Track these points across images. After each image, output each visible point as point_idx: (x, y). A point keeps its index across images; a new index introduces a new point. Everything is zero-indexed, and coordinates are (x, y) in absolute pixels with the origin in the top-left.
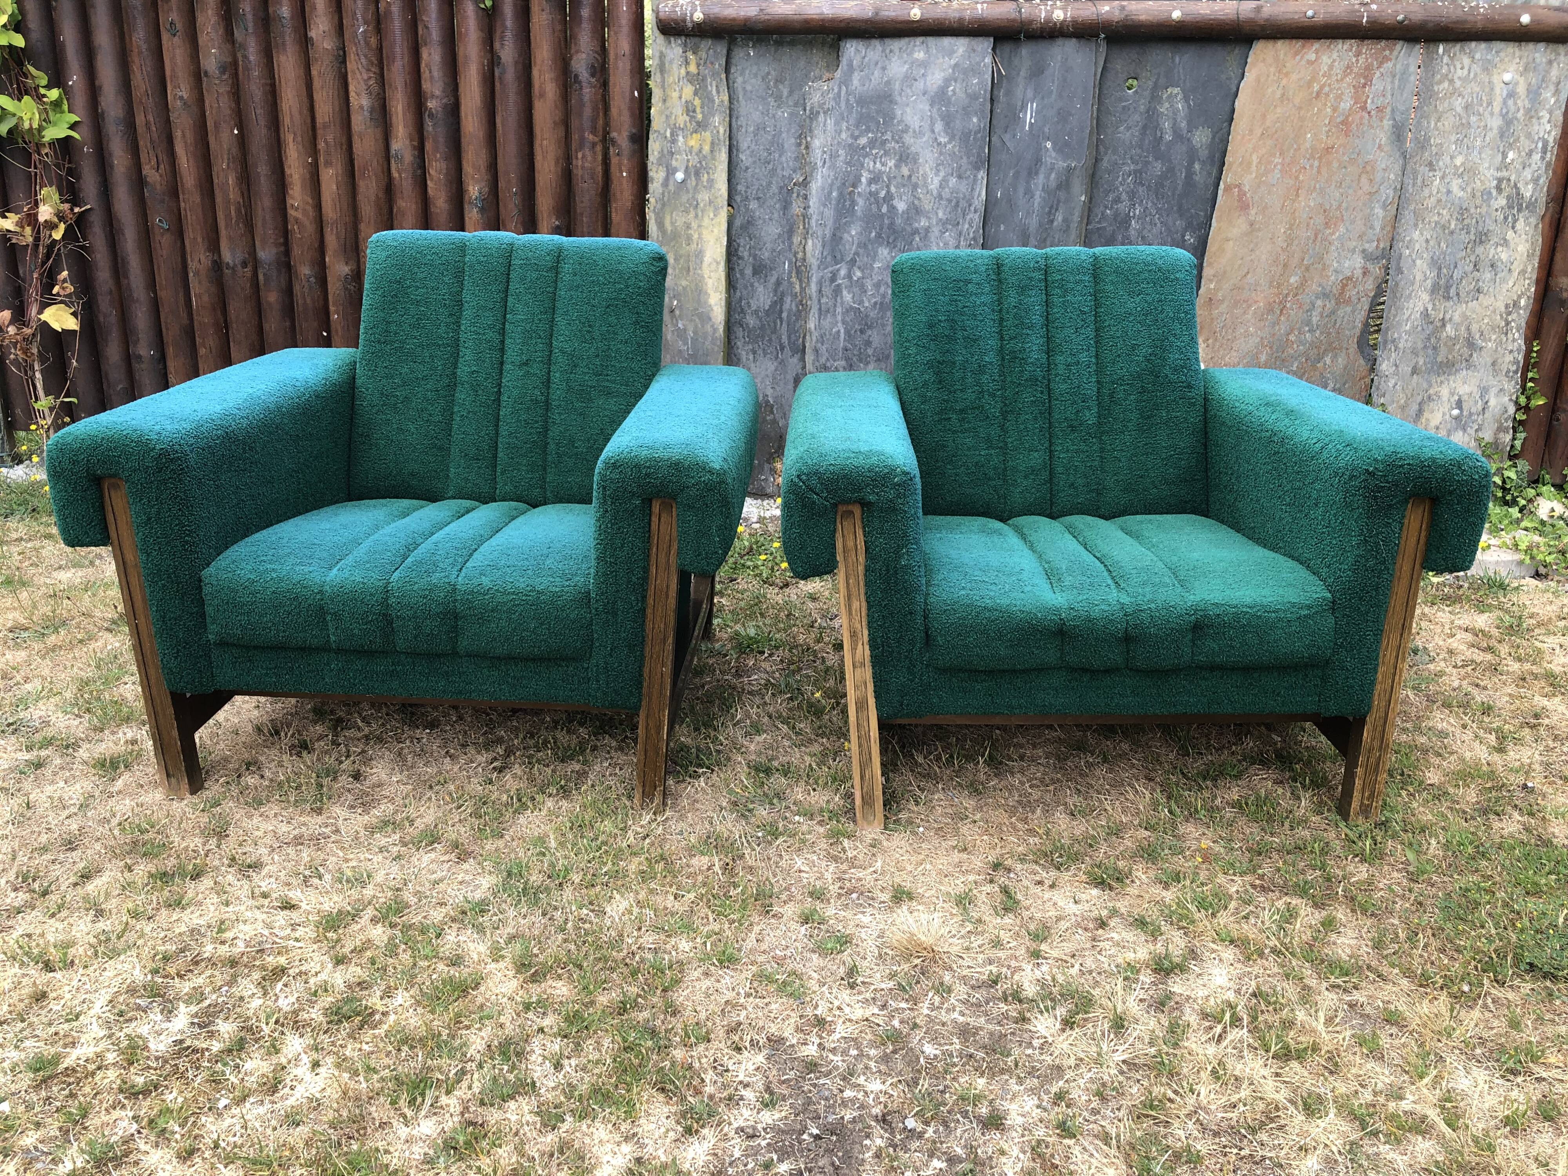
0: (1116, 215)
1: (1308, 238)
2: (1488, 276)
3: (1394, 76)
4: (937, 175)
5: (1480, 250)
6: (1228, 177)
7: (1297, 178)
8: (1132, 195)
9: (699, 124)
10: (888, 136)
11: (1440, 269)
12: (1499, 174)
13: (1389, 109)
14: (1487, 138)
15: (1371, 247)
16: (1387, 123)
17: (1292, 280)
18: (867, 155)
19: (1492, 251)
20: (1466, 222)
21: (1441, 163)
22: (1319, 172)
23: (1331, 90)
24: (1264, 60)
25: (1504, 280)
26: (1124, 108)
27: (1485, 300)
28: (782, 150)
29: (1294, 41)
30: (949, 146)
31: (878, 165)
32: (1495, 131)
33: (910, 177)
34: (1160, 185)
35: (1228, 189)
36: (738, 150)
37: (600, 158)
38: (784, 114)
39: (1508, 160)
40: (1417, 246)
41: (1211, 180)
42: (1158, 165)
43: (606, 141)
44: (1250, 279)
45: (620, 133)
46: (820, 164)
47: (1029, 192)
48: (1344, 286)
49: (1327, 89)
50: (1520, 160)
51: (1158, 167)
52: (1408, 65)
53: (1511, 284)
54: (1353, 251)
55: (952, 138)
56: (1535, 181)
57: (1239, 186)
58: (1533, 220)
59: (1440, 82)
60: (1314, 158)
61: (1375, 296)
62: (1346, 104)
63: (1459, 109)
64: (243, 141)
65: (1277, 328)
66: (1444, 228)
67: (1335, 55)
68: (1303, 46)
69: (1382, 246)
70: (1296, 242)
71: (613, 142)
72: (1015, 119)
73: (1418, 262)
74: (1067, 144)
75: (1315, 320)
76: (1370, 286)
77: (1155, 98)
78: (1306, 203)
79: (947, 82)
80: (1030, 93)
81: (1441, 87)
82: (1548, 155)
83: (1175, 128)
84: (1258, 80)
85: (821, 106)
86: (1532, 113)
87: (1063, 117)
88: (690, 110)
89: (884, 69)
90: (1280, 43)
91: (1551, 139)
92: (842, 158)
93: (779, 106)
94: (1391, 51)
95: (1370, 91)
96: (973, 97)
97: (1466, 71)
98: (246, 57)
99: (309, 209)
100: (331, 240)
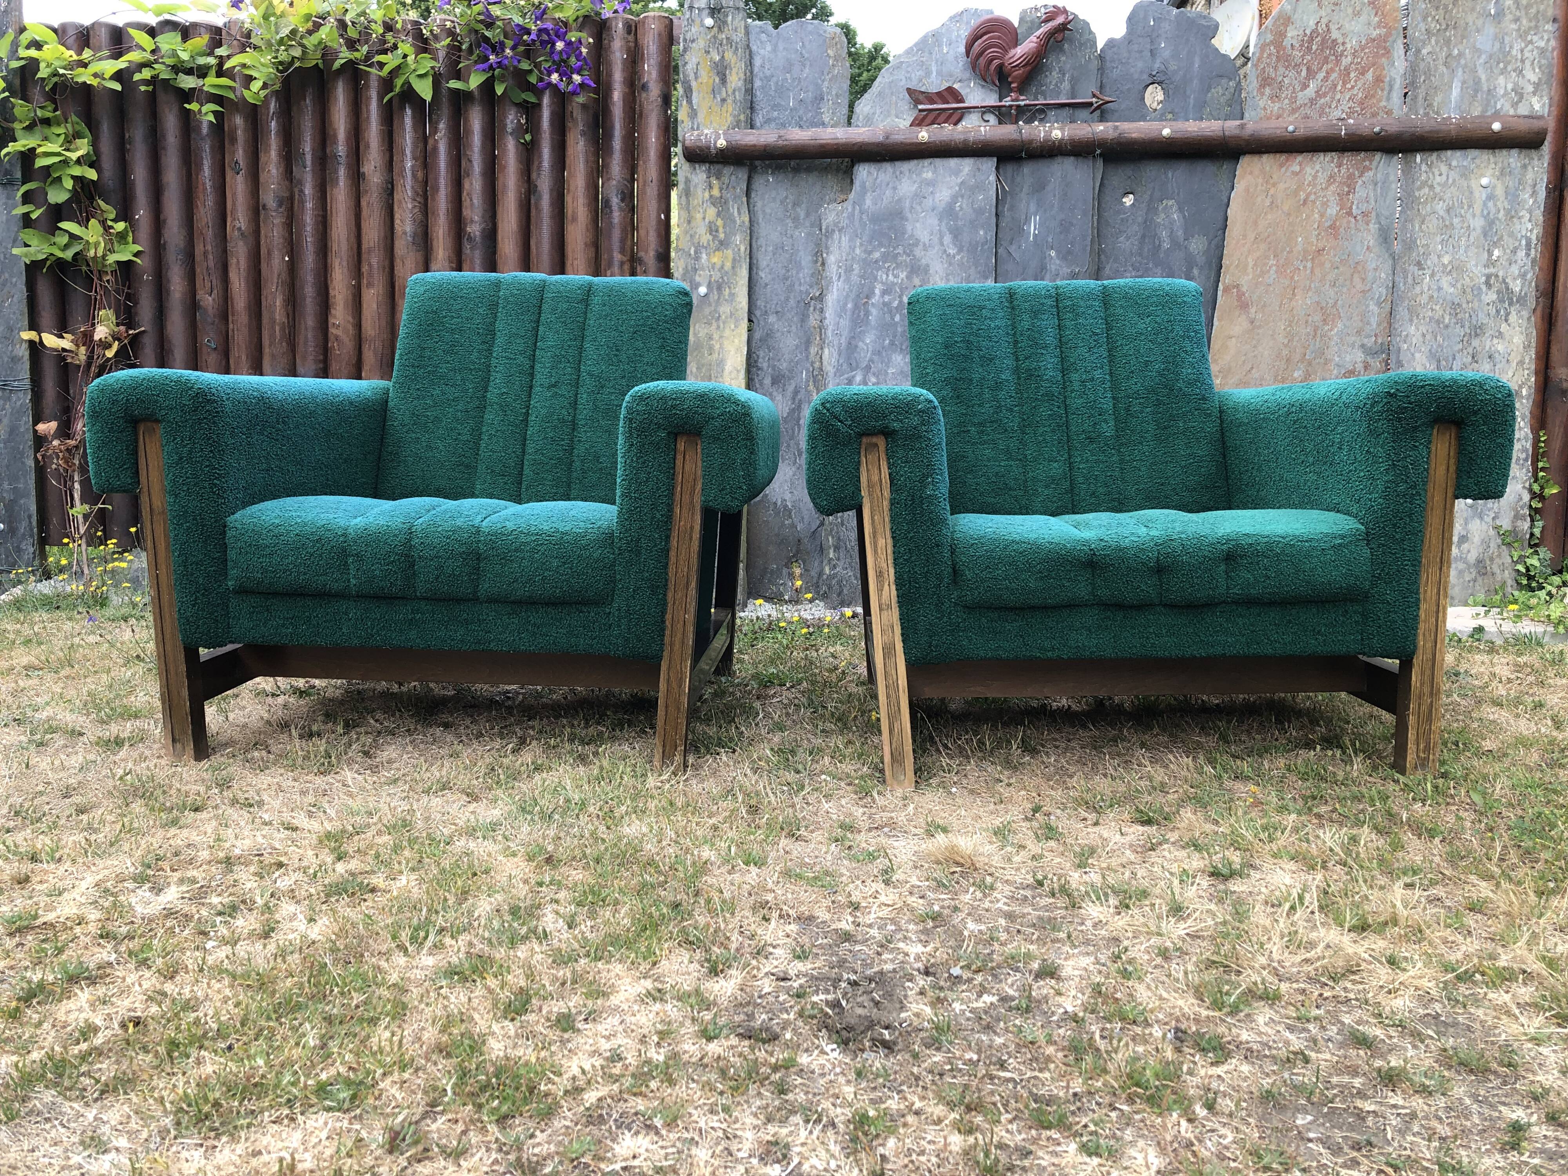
1: (1308, 334)
2: (1487, 367)
3: (1376, 184)
5: (1476, 342)
6: (1226, 279)
7: (1292, 278)
9: (721, 242)
10: (900, 250)
12: (1487, 271)
13: (1374, 214)
14: (1472, 238)
15: (1369, 342)
16: (1373, 227)
17: (1296, 371)
18: (880, 268)
19: (1489, 343)
20: (1459, 317)
21: (1429, 262)
22: (1312, 272)
23: (1317, 198)
24: (1251, 173)
26: (1123, 219)
28: (799, 268)
29: (1279, 155)
30: (958, 257)
31: (893, 277)
32: (1479, 231)
35: (1226, 290)
36: (757, 268)
38: (800, 234)
39: (1494, 258)
40: (1414, 340)
41: (1210, 282)
42: (1157, 270)
43: (634, 260)
44: (1256, 371)
45: (647, 253)
46: (835, 278)
49: (1312, 197)
50: (1506, 257)
52: (1388, 174)
54: (1353, 346)
55: (961, 249)
56: (1523, 276)
57: (1237, 287)
58: (1525, 314)
59: (1420, 188)
60: (1307, 260)
62: (1333, 210)
63: (1442, 213)
64: (292, 267)
66: (1438, 322)
67: (1318, 167)
68: (1288, 160)
69: (1380, 340)
70: (1296, 339)
71: (640, 260)
72: (1019, 231)
73: (1414, 353)
74: (1069, 252)
77: (1152, 210)
78: (1303, 302)
79: (954, 198)
80: (1033, 207)
81: (1422, 193)
82: (1533, 252)
83: (1171, 235)
84: (1247, 190)
85: (836, 224)
86: (1512, 216)
87: (1065, 227)
88: (712, 229)
89: (895, 188)
90: (1265, 157)
91: (1534, 237)
92: (856, 272)
93: (796, 227)
94: (1371, 161)
95: (1355, 198)
96: (980, 212)
97: (1444, 177)
98: (302, 192)
99: (350, 327)
100: (369, 356)
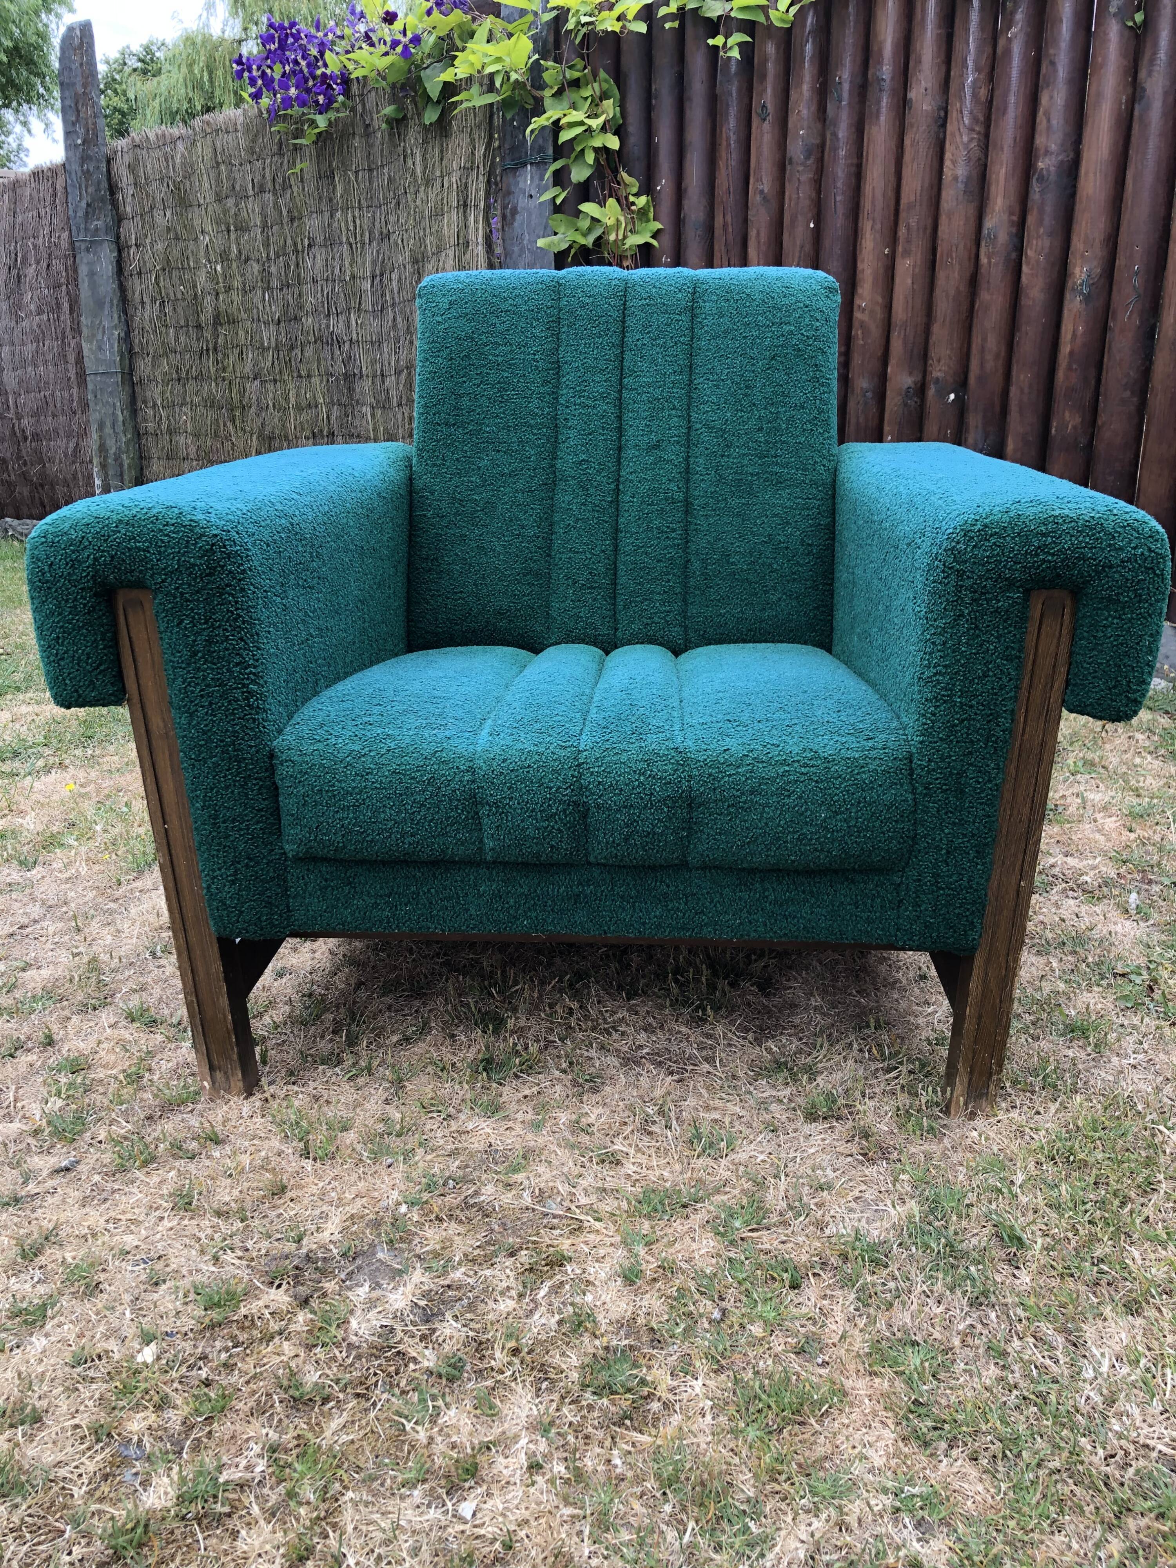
64: (817, 234)
98: (835, 135)
99: (878, 309)
100: (897, 345)
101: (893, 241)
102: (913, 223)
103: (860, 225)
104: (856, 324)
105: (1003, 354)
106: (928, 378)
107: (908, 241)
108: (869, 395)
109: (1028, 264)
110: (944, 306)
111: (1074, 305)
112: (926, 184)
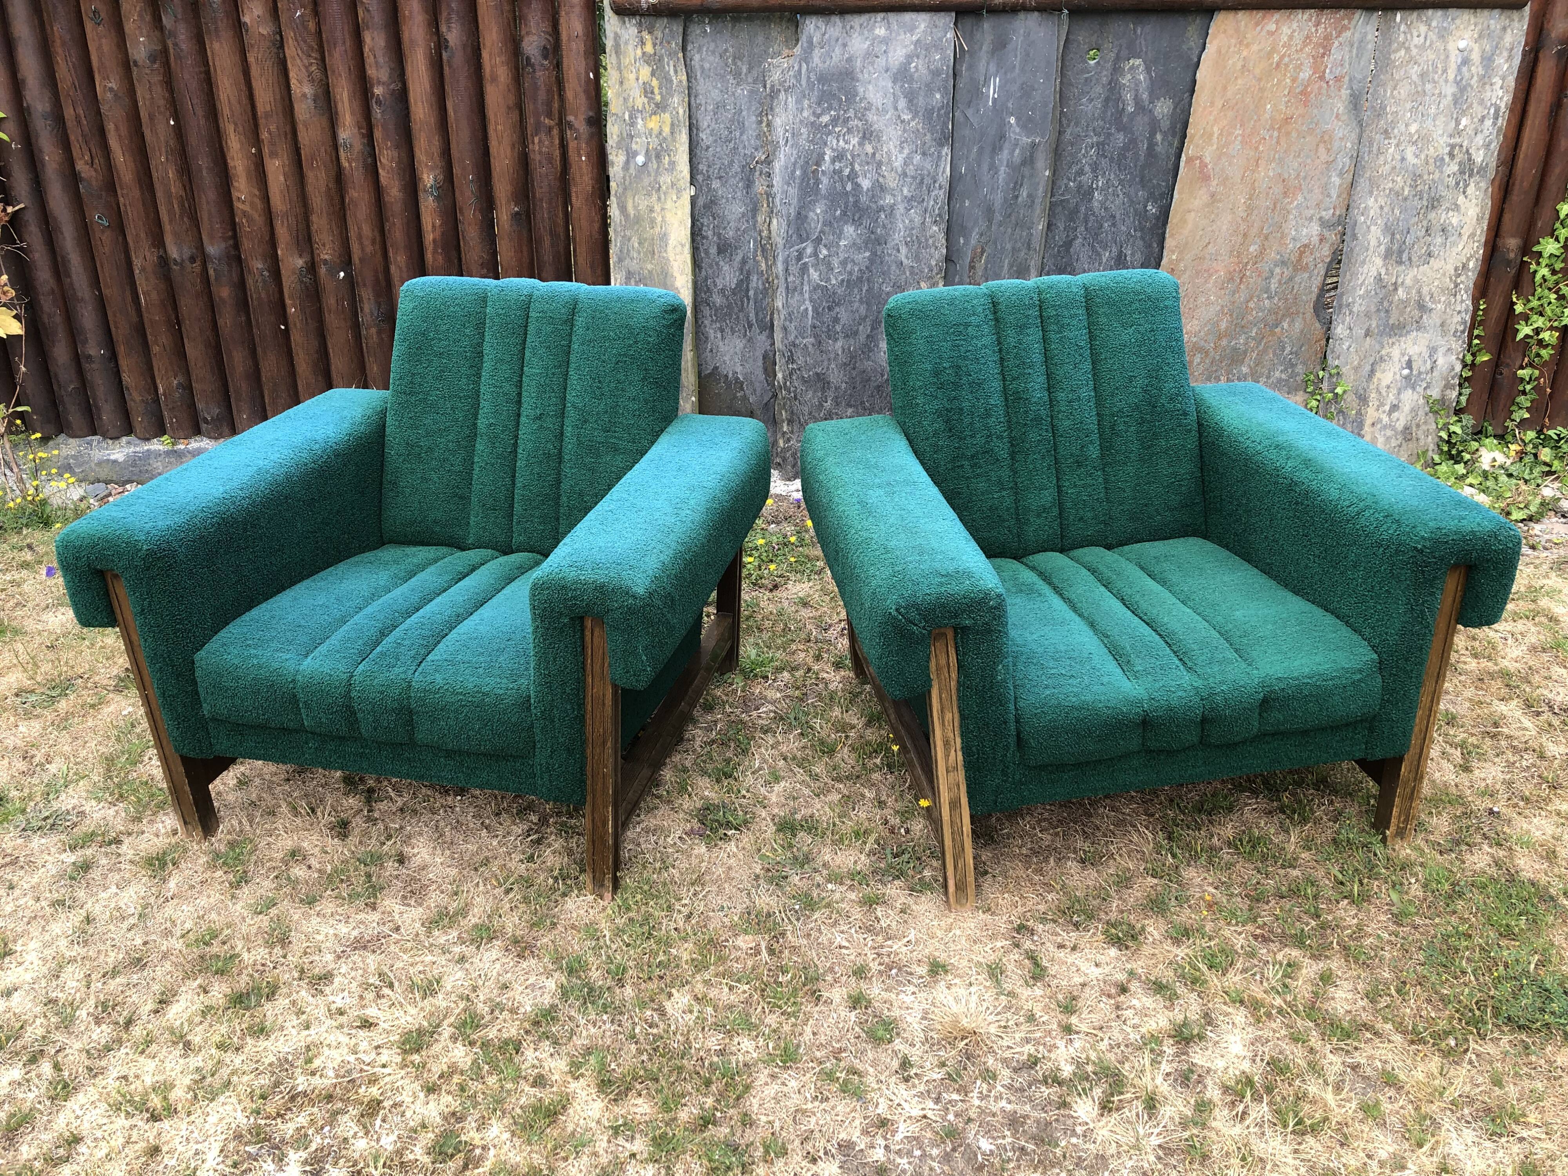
0: (1080, 187)
1: (1268, 208)
2: (1439, 240)
3: (1352, 46)
4: (901, 152)
5: (1432, 215)
6: (1189, 150)
7: (1257, 148)
8: (1095, 167)
9: (657, 105)
10: (851, 113)
11: (1393, 234)
12: (1452, 141)
13: (1347, 78)
14: (1441, 105)
15: (1327, 215)
16: (1345, 93)
17: (1252, 249)
18: (830, 133)
19: (1444, 216)
20: (1419, 188)
21: (1396, 131)
22: (1278, 143)
23: (1291, 60)
24: (1225, 32)
25: (1454, 244)
26: (1086, 79)
27: (1435, 263)
28: (743, 129)
29: (1255, 12)
30: (913, 124)
31: (841, 143)
32: (1450, 98)
33: (874, 154)
34: (1122, 156)
35: (1190, 160)
36: (697, 129)
37: (557, 142)
38: (743, 91)
39: (1461, 127)
40: (1372, 213)
41: (1173, 151)
42: (1121, 136)
43: (563, 124)
44: (1211, 249)
45: (576, 117)
46: (782, 143)
47: (993, 168)
48: (1302, 253)
49: (1286, 59)
50: (1473, 126)
51: (1120, 139)
52: (1366, 34)
53: (1460, 247)
54: (1311, 219)
55: (915, 115)
56: (1487, 146)
57: (1200, 158)
58: (1483, 185)
59: (1396, 51)
60: (1274, 129)
61: (1331, 262)
62: (1305, 74)
63: (1415, 77)
64: (179, 132)
65: (1237, 295)
66: (1397, 194)
67: (1295, 25)
68: (1263, 18)
69: (1338, 213)
70: (1255, 212)
71: (570, 126)
72: (977, 93)
73: (1373, 228)
74: (1030, 119)
75: (1273, 287)
76: (1326, 252)
77: (1116, 70)
78: (1266, 173)
79: (909, 58)
80: (992, 68)
81: (1398, 55)
82: (1500, 119)
83: (1137, 99)
84: (1219, 52)
85: (782, 83)
86: (1485, 80)
87: (1026, 91)
88: (648, 91)
89: (845, 45)
90: (1241, 14)
91: (1503, 105)
92: (805, 136)
93: (738, 84)
94: (1350, 20)
95: (1329, 61)
96: (936, 73)
97: (1422, 39)
98: (176, 45)
99: (257, 201)
100: (283, 233)
101: (257, 141)
102: (273, 128)
103: (221, 125)
104: (238, 213)
105: (378, 239)
106: (317, 259)
107: (272, 143)
108: (266, 273)
109: (384, 169)
110: (318, 200)
111: (428, 205)
112: (278, 97)
